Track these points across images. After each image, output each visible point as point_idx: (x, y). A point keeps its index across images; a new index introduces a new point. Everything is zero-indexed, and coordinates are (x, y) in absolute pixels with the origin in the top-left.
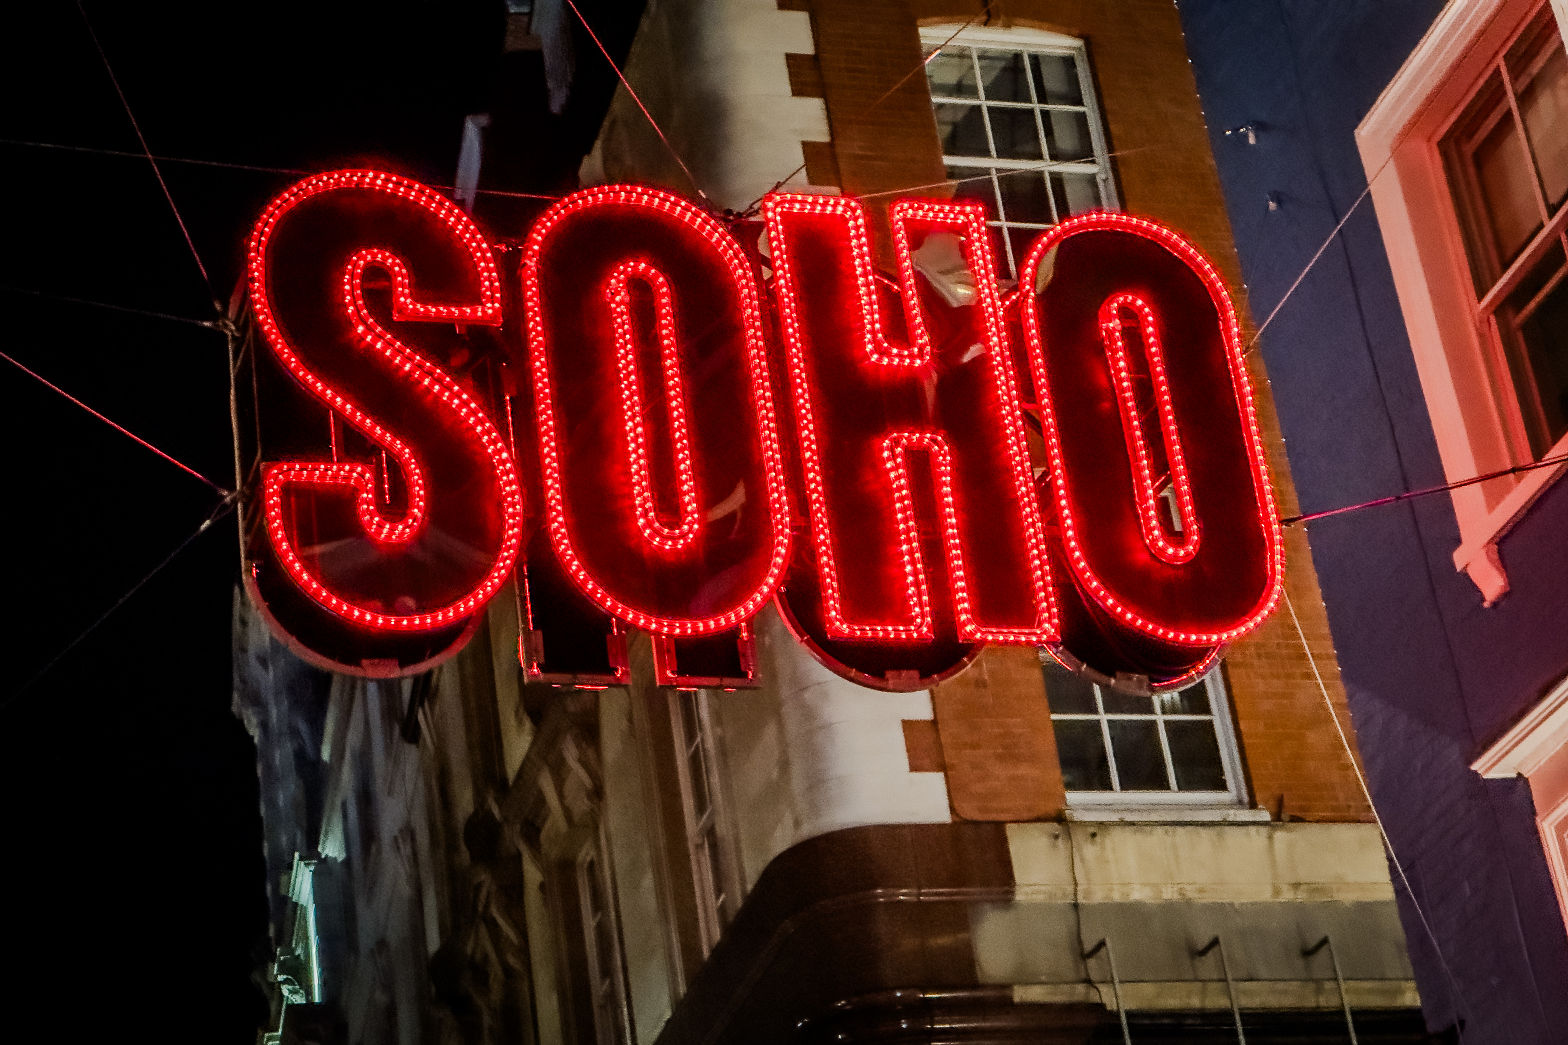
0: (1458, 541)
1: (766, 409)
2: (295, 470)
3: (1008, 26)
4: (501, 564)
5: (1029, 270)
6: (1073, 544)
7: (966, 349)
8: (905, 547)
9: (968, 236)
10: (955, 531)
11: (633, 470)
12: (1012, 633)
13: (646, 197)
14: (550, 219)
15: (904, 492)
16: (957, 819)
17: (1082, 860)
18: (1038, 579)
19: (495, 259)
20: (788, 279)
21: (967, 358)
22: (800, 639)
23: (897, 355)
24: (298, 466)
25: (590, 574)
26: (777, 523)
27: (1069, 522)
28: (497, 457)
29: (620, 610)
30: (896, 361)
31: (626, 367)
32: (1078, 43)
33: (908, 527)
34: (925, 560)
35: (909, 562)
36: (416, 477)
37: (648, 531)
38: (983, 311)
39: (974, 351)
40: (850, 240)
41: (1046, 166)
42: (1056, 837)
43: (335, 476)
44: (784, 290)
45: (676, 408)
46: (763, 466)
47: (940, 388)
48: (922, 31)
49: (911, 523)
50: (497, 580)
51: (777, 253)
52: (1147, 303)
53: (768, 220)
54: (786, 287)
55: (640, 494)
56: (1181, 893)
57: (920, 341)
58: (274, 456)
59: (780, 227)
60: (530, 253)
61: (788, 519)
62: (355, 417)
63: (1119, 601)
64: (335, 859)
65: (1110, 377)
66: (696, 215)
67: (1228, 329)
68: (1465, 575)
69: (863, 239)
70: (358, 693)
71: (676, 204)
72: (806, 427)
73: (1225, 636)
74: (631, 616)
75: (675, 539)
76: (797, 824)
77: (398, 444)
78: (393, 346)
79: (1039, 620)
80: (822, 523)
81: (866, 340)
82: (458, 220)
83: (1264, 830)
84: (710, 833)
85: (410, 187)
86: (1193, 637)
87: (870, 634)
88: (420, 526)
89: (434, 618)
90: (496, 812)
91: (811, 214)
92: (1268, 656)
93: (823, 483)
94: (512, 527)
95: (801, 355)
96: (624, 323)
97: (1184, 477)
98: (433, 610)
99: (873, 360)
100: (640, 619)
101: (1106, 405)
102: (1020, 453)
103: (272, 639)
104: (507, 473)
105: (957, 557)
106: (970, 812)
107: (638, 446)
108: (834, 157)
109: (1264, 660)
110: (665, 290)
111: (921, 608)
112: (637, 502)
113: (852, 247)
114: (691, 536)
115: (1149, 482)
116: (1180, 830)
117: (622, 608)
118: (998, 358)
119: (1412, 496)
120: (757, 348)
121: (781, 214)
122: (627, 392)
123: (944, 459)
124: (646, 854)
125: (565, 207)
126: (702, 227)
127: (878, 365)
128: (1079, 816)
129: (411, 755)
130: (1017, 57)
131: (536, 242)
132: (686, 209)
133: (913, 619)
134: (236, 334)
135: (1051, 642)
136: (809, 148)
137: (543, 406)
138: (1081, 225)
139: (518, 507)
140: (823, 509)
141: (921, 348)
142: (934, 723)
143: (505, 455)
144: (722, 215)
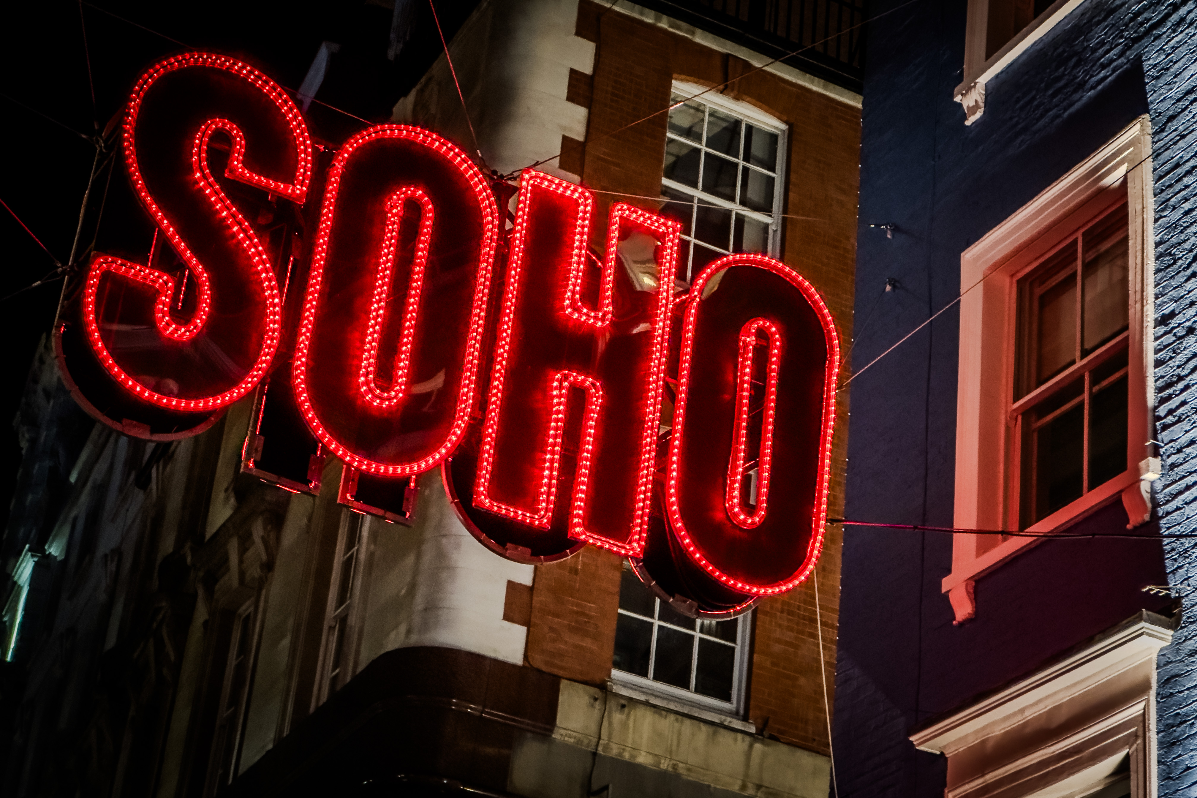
0: (948, 571)
1: (478, 324)
2: (116, 264)
3: (737, 98)
4: (250, 380)
5: (701, 281)
6: (672, 491)
7: (637, 325)
8: (548, 456)
9: (664, 243)
10: (589, 455)
11: (367, 340)
12: (608, 542)
13: (437, 143)
14: (363, 138)
15: (560, 416)
16: (527, 665)
17: (610, 724)
18: (639, 509)
19: (313, 154)
20: (523, 235)
21: (635, 331)
22: (451, 500)
23: (585, 314)
24: (120, 262)
25: (313, 406)
26: (461, 410)
27: (674, 474)
28: (271, 300)
29: (327, 439)
30: (584, 318)
31: (385, 263)
32: (784, 127)
33: (555, 442)
34: (561, 470)
35: (548, 468)
36: (206, 297)
37: (365, 388)
38: (658, 301)
39: (642, 327)
40: (576, 220)
41: (735, 208)
42: (596, 699)
43: (145, 277)
44: (518, 242)
45: (413, 304)
46: (463, 365)
47: (610, 345)
48: (674, 83)
49: (558, 440)
50: (243, 390)
51: (520, 213)
52: (778, 331)
53: (522, 187)
54: (520, 240)
55: (367, 359)
56: (675, 766)
57: (605, 309)
58: (104, 249)
59: (529, 195)
60: (340, 158)
61: (469, 410)
62: (175, 238)
63: (694, 542)
64: (56, 557)
65: (736, 376)
66: (470, 167)
67: (831, 368)
68: (946, 597)
69: (587, 222)
70: (112, 440)
71: (457, 155)
72: (503, 347)
73: (762, 591)
74: (333, 446)
75: (383, 400)
76: (409, 632)
77: (200, 268)
78: (219, 195)
79: (631, 538)
80: (494, 420)
81: (566, 296)
82: (295, 117)
83: (748, 739)
84: (343, 620)
85: (266, 83)
86: (740, 585)
87: (504, 512)
88: (198, 334)
89: (187, 404)
90: (189, 560)
91: (554, 192)
92: (790, 613)
93: (504, 391)
94: (266, 355)
95: (515, 292)
96: (393, 230)
97: (768, 466)
98: (188, 398)
99: (567, 312)
100: (339, 450)
101: (727, 397)
102: (654, 413)
103: (59, 379)
104: (274, 314)
105: (585, 475)
106: (538, 662)
107: (377, 324)
108: (583, 153)
109: (785, 615)
110: (430, 215)
111: (547, 504)
112: (363, 364)
113: (576, 225)
114: (395, 401)
115: (742, 462)
116: (688, 722)
117: (329, 439)
118: (659, 339)
119: (926, 529)
120: (485, 278)
121: (532, 185)
122: (380, 282)
123: (597, 401)
124: (291, 622)
125: (376, 132)
126: (472, 177)
127: (569, 317)
128: (616, 689)
129: (139, 496)
130: (737, 123)
131: (347, 151)
132: (464, 161)
133: (539, 510)
134: (104, 150)
135: (634, 558)
136: (566, 140)
137: (316, 273)
138: (748, 261)
139: (275, 341)
140: (497, 410)
141: (605, 314)
142: (531, 589)
143: (277, 300)
144: (488, 173)
